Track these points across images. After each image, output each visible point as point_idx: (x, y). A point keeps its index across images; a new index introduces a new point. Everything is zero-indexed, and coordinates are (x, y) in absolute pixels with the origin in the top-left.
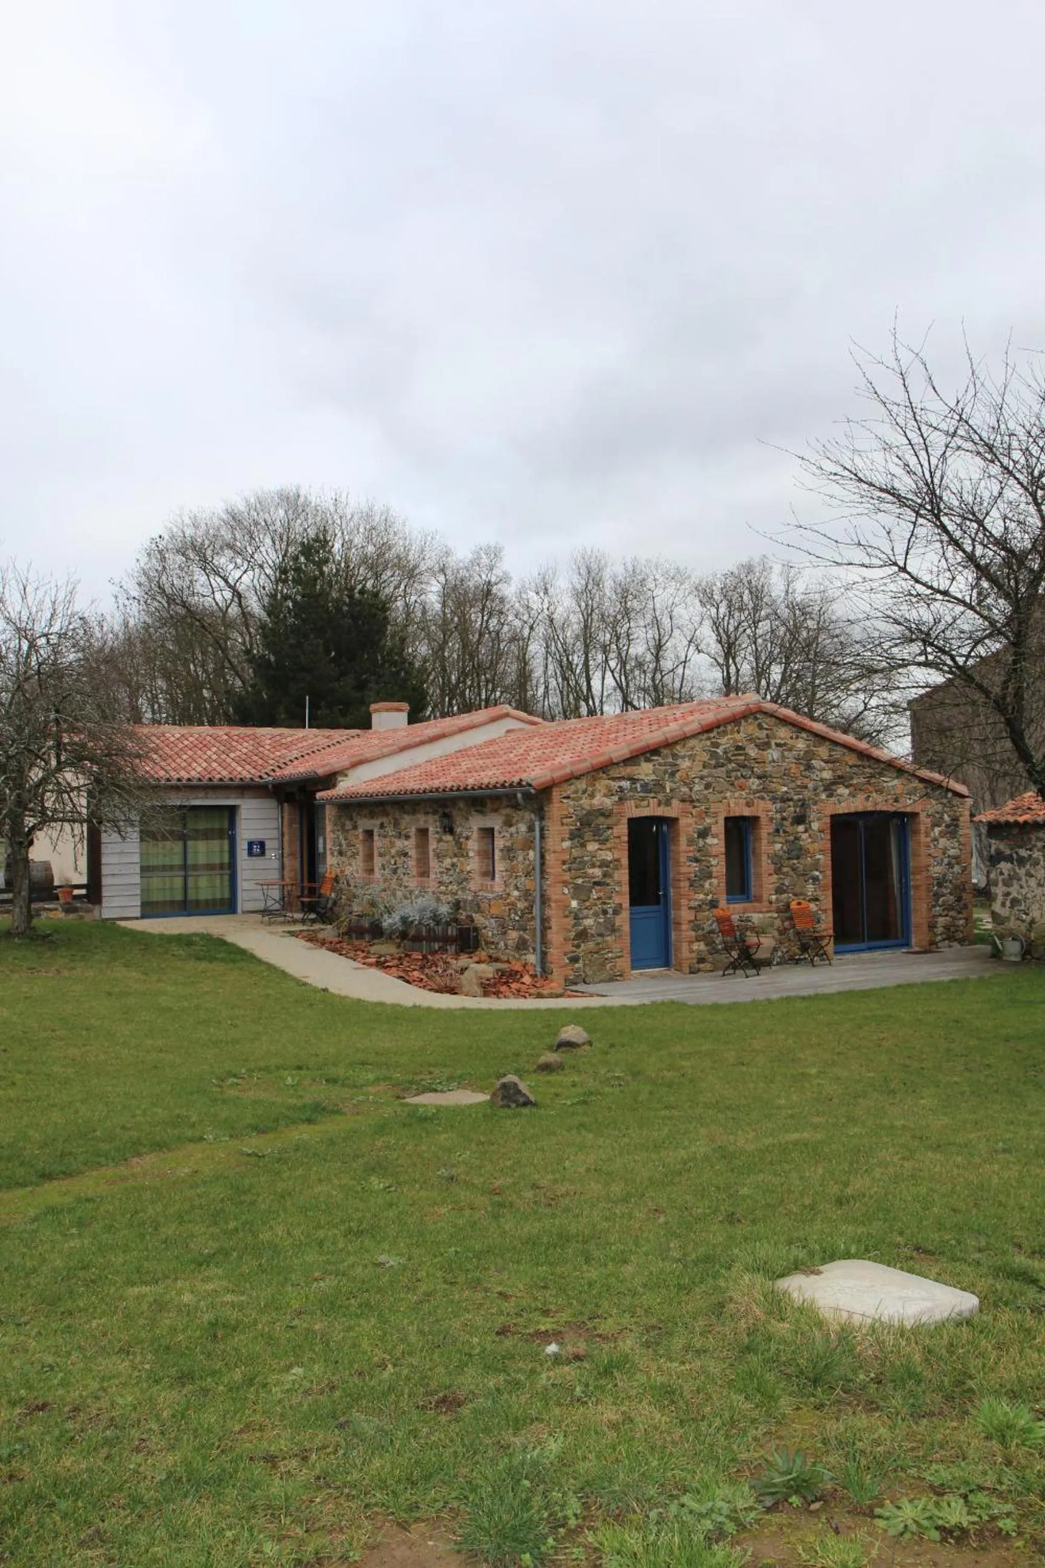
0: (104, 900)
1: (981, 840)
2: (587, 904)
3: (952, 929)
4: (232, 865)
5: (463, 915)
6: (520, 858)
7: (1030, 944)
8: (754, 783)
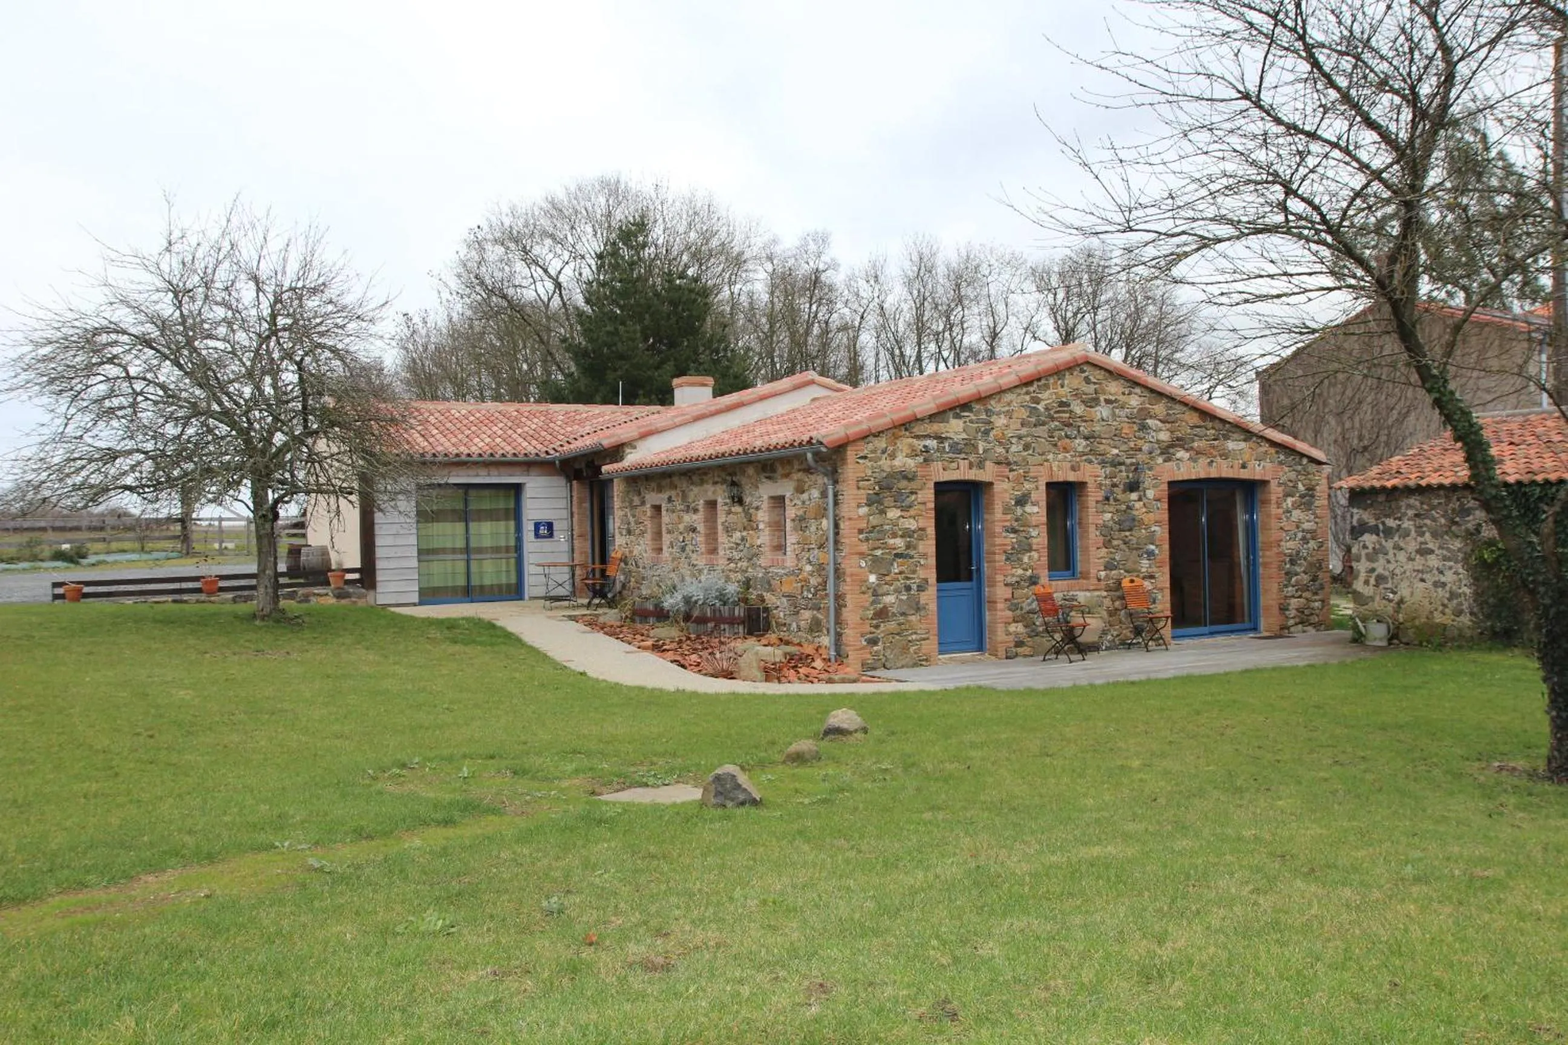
0: (378, 585)
1: (1336, 523)
2: (888, 578)
3: (1307, 612)
4: (519, 548)
5: (753, 595)
6: (813, 528)
7: (1398, 628)
8: (1080, 444)
